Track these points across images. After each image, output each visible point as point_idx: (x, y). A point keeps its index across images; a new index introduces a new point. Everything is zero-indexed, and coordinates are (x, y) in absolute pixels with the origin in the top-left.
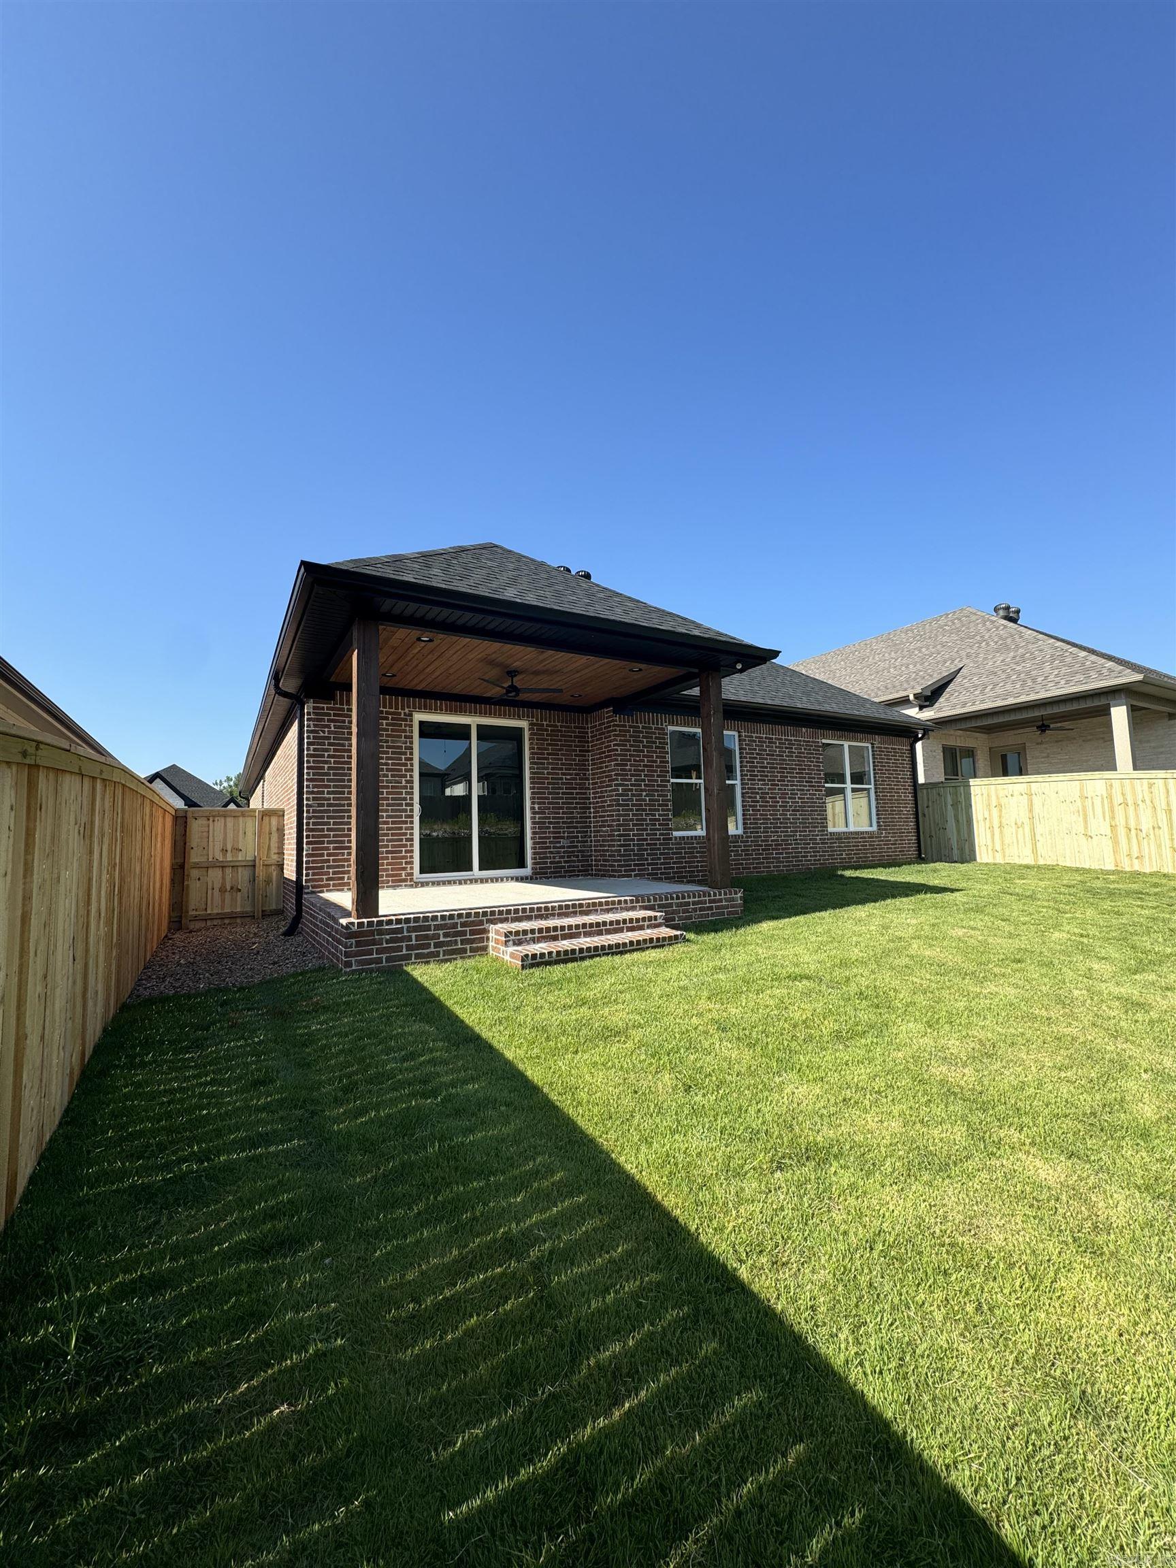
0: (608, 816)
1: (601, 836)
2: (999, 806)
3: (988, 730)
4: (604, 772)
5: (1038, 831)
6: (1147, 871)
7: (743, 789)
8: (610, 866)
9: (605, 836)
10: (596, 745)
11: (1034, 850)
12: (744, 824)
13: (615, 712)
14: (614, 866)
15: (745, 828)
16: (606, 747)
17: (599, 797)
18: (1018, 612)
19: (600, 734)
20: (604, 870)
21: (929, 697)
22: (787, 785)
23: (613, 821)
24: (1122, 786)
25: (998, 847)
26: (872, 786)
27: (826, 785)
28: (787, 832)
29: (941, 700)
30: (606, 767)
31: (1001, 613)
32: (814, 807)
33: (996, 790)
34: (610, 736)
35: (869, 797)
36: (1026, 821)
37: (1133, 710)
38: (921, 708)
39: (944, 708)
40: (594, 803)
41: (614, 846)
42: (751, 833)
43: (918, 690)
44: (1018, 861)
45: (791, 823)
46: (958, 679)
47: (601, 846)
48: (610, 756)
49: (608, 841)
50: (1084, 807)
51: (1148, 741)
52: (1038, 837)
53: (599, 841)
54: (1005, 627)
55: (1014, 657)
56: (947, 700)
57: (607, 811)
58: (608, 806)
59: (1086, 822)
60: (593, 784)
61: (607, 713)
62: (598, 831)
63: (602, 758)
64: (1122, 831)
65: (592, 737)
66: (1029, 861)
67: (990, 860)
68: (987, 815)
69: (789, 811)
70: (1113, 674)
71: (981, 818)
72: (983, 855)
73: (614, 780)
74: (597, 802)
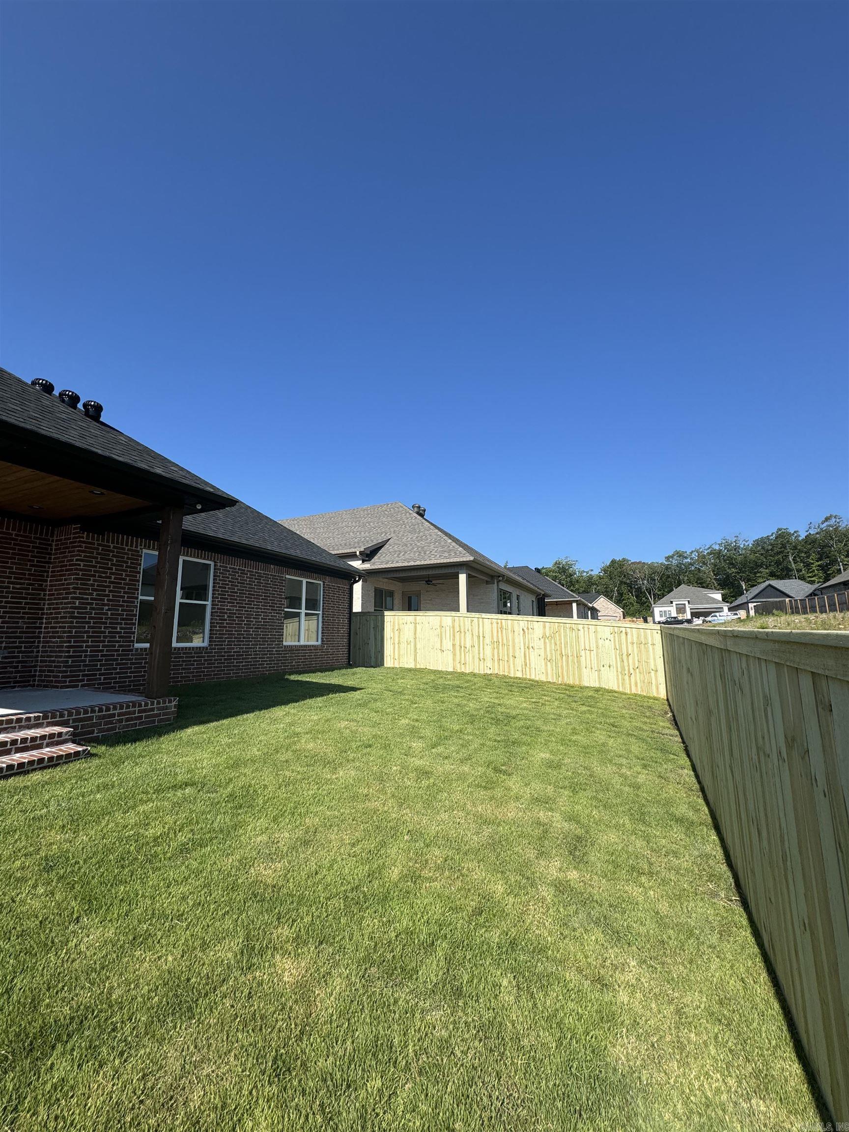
0: (60, 627)
1: (49, 647)
2: (399, 630)
3: (402, 580)
4: (63, 584)
5: (418, 646)
6: (467, 672)
7: (212, 608)
8: (54, 677)
9: (54, 647)
10: (58, 558)
11: (415, 660)
12: (210, 638)
13: (83, 529)
14: (58, 677)
15: (210, 641)
16: (68, 561)
17: (54, 609)
18: (424, 511)
19: (64, 548)
20: (48, 681)
21: (369, 555)
22: (253, 608)
23: (64, 632)
24: (459, 620)
25: (397, 658)
26: (321, 612)
27: (286, 610)
28: (249, 645)
29: (376, 557)
30: (65, 580)
31: (416, 509)
32: (274, 626)
33: (398, 619)
34: (74, 551)
35: (318, 620)
36: (412, 640)
37: (469, 577)
38: (363, 561)
39: (378, 563)
40: (47, 614)
41: (61, 657)
42: (215, 645)
43: (362, 549)
44: (406, 666)
45: (252, 638)
46: (386, 546)
47: (48, 656)
48: (71, 570)
49: (56, 652)
50: (441, 632)
51: (477, 596)
52: (418, 651)
53: (46, 652)
54: (416, 518)
55: (417, 537)
56: (379, 558)
57: (59, 623)
58: (62, 618)
59: (441, 642)
60: (49, 595)
61: (75, 529)
62: (48, 642)
63: (62, 571)
64: (458, 648)
65: (56, 550)
66: (411, 665)
67: (392, 666)
68: (392, 636)
69: (252, 628)
70: (461, 555)
71: (389, 637)
72: (388, 662)
73: (70, 593)
74: (51, 614)
